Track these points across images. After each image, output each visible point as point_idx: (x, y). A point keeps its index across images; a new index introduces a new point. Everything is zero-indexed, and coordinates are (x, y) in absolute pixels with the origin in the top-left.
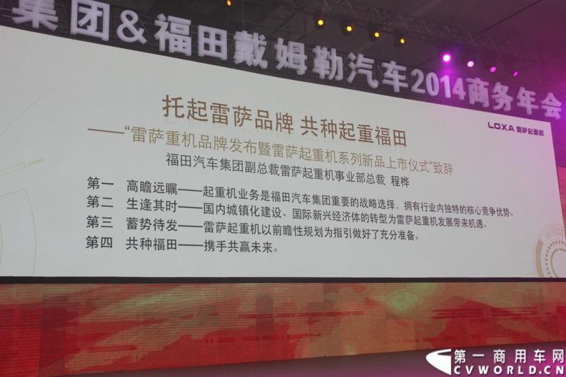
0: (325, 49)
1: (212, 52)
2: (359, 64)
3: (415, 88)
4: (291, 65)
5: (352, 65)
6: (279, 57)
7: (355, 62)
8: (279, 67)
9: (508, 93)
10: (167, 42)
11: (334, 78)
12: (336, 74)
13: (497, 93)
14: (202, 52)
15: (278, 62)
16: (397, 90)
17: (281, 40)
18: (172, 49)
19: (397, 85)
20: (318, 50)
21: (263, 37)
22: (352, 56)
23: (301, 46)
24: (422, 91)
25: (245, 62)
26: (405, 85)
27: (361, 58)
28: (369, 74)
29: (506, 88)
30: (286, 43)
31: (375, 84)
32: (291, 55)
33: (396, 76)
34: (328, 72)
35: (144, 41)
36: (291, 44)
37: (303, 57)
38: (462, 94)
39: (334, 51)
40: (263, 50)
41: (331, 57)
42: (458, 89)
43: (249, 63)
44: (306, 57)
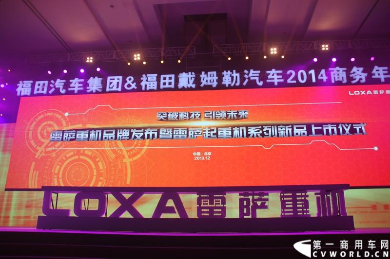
0: (229, 71)
1: (167, 86)
2: (251, 75)
3: (289, 81)
4: (209, 83)
5: (246, 76)
6: (202, 81)
7: (248, 74)
8: (202, 85)
9: (363, 72)
10: (146, 86)
11: (235, 85)
12: (236, 82)
13: (354, 73)
14: (162, 86)
15: (202, 83)
16: (276, 84)
17: (203, 73)
18: (148, 88)
19: (276, 82)
20: (225, 73)
21: (193, 73)
22: (246, 71)
23: (215, 73)
24: (295, 82)
25: (183, 87)
26: (282, 80)
27: (252, 71)
28: (257, 79)
29: (361, 69)
30: (206, 73)
31: (261, 84)
32: (209, 78)
33: (276, 77)
34: (230, 83)
35: (136, 88)
36: (209, 73)
37: (216, 78)
38: (325, 78)
39: (234, 71)
40: (193, 79)
41: (232, 75)
42: (322, 76)
43: (186, 87)
44: (217, 78)
